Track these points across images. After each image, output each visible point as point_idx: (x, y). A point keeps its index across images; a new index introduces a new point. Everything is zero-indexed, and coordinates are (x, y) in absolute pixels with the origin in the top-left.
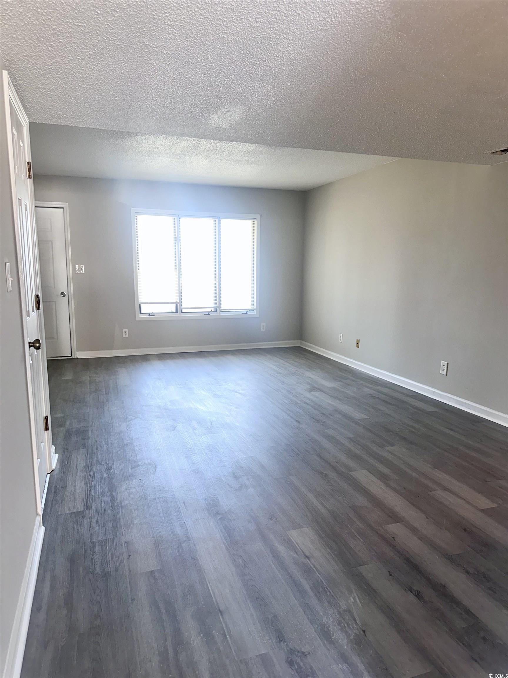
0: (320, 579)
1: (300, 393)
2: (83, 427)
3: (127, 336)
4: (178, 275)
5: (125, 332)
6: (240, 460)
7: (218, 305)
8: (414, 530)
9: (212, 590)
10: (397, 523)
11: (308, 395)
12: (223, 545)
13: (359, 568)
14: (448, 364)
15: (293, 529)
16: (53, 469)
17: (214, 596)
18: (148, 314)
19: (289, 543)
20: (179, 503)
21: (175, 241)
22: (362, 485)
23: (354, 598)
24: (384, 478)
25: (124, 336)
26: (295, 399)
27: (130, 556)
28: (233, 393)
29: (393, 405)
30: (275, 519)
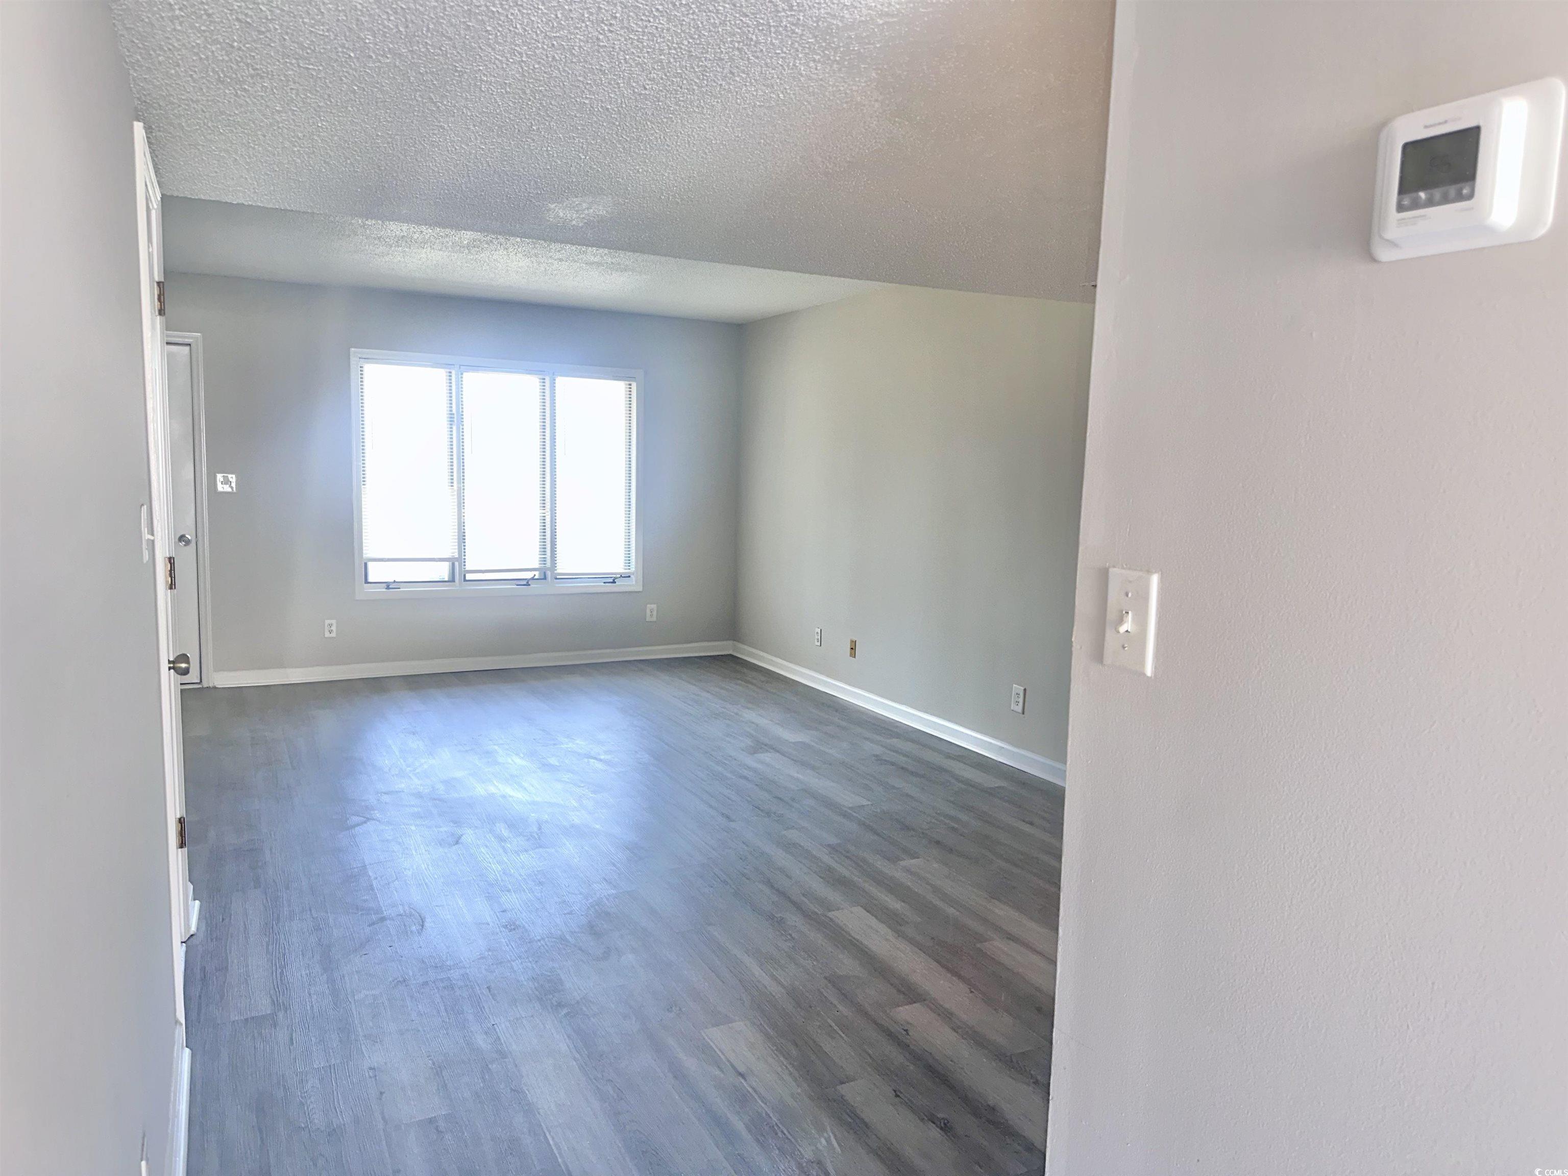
0: (764, 1112)
1: (731, 756)
2: (248, 841)
3: (333, 635)
4: (456, 497)
5: (330, 625)
6: (605, 900)
7: (548, 564)
8: (946, 1016)
9: (556, 1144)
10: (915, 1002)
11: (750, 761)
12: (575, 1063)
13: (839, 1087)
14: (1025, 690)
15: (713, 1026)
16: (192, 933)
17: (560, 1154)
18: (384, 585)
19: (705, 1051)
20: (478, 988)
21: (451, 421)
22: (850, 935)
23: (828, 1141)
24: (894, 921)
25: (327, 635)
26: (720, 769)
27: (381, 1093)
28: (586, 760)
29: (922, 776)
30: (678, 1008)
